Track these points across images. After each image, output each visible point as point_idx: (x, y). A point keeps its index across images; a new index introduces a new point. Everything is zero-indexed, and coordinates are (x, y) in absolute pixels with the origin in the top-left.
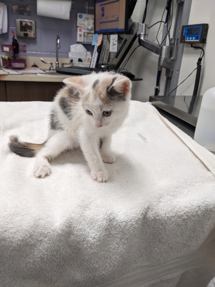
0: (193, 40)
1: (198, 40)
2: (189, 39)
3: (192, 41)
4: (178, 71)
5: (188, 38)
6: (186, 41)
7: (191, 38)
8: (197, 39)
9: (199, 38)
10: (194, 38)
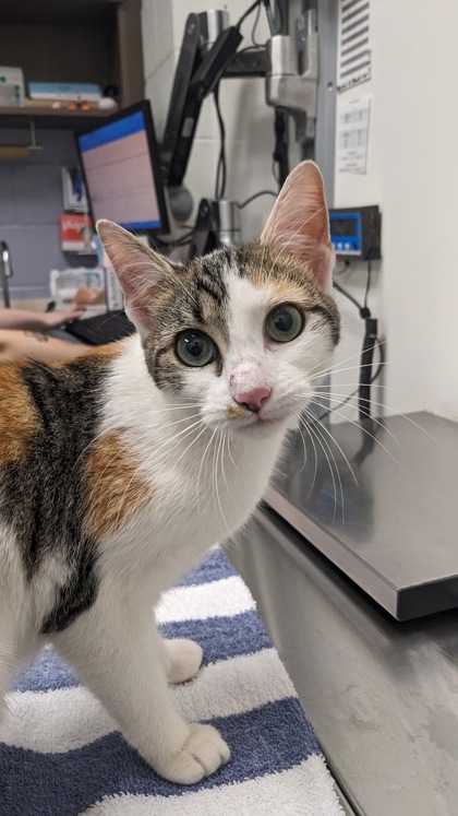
0: (348, 250)
1: (358, 253)
2: (336, 248)
3: (344, 253)
7: (340, 245)
8: (355, 247)
9: (360, 244)
10: (347, 246)
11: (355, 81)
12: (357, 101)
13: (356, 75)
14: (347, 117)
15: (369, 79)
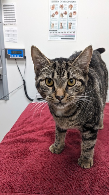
0: (18, 57)
1: (22, 58)
2: (14, 56)
4: (5, 74)
5: (12, 56)
6: (11, 57)
7: (15, 56)
8: (21, 56)
10: (18, 56)
11: (10, 24)
12: (12, 28)
13: (11, 23)
14: (8, 31)
15: (16, 25)
